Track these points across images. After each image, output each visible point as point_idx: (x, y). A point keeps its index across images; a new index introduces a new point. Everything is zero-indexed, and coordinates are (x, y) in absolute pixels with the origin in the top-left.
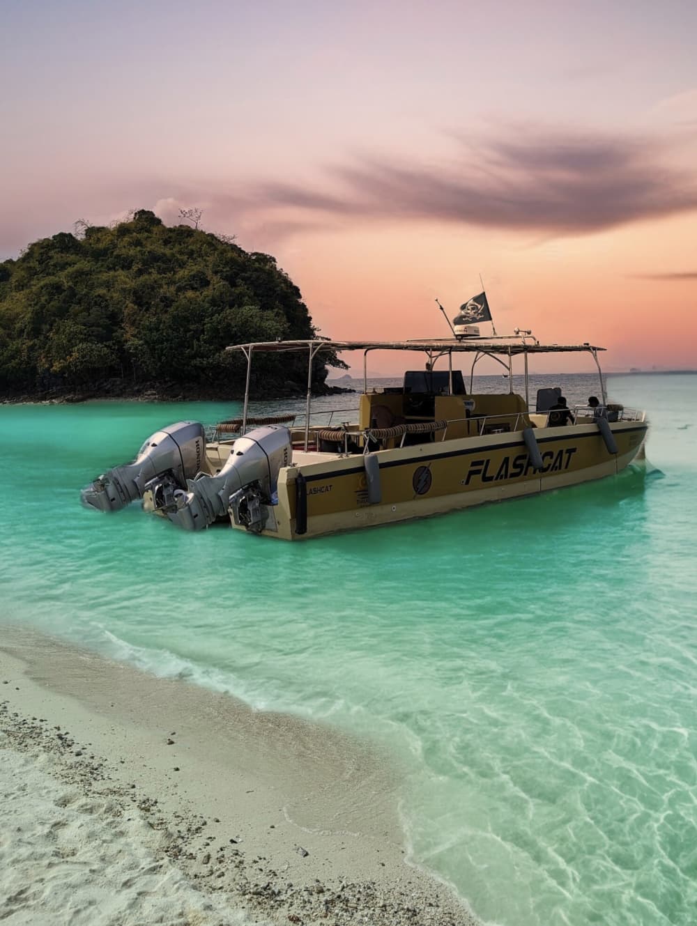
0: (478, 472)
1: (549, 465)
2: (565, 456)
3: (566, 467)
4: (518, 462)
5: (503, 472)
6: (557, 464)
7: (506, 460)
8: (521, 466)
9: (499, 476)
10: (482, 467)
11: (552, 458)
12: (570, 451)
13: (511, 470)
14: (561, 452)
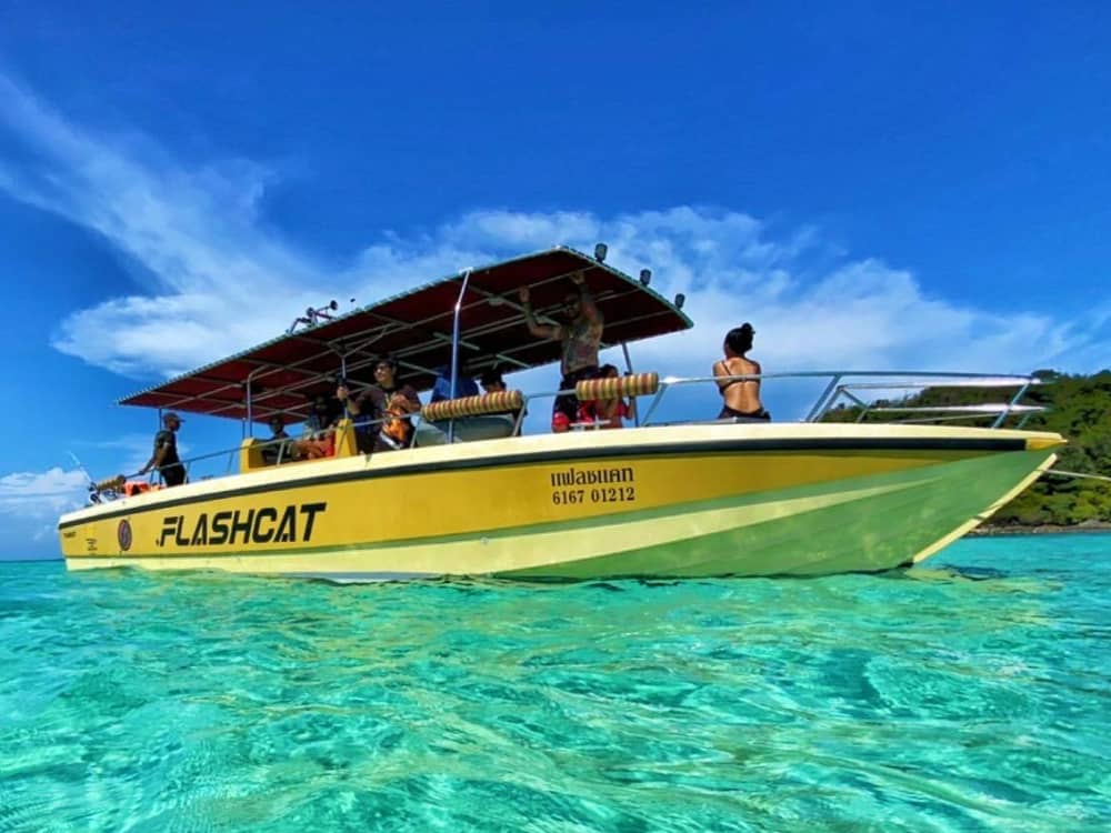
0: (171, 532)
1: (271, 531)
2: (301, 519)
3: (307, 537)
4: (220, 522)
5: (200, 535)
6: (287, 530)
7: (203, 519)
8: (224, 528)
9: (196, 541)
10: (176, 526)
11: (274, 518)
12: (312, 509)
13: (211, 533)
14: (291, 511)
